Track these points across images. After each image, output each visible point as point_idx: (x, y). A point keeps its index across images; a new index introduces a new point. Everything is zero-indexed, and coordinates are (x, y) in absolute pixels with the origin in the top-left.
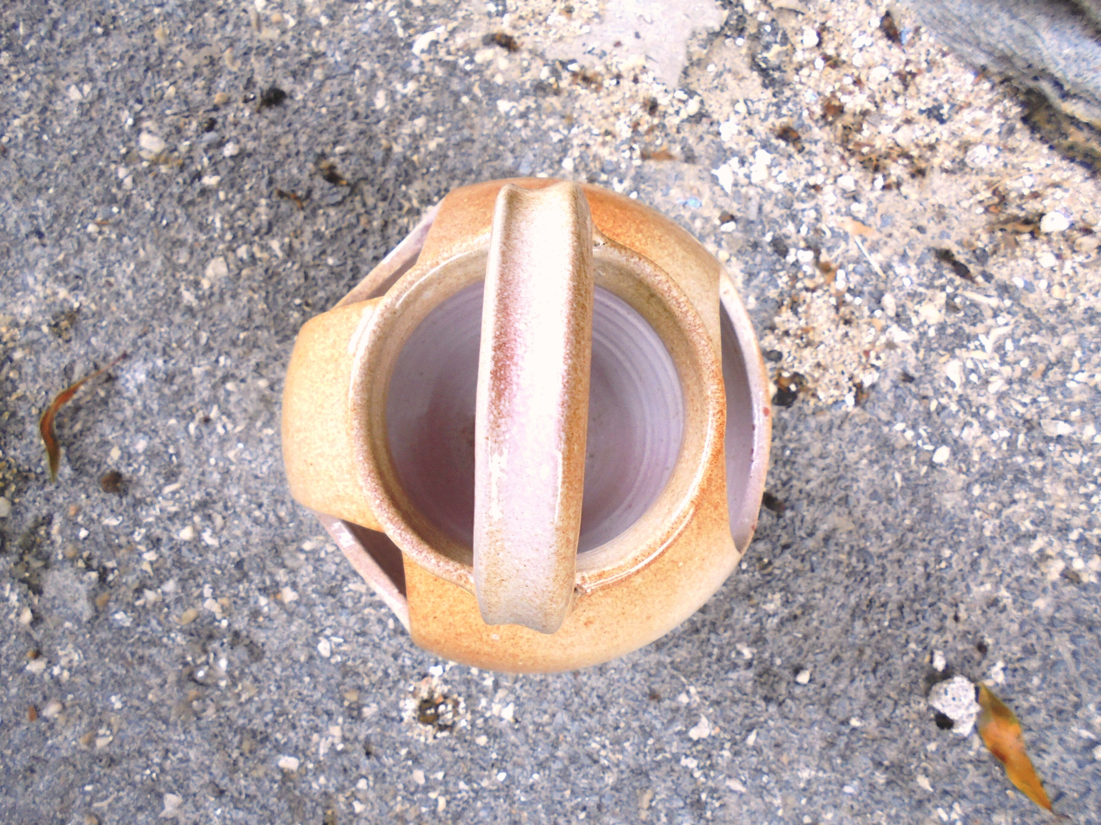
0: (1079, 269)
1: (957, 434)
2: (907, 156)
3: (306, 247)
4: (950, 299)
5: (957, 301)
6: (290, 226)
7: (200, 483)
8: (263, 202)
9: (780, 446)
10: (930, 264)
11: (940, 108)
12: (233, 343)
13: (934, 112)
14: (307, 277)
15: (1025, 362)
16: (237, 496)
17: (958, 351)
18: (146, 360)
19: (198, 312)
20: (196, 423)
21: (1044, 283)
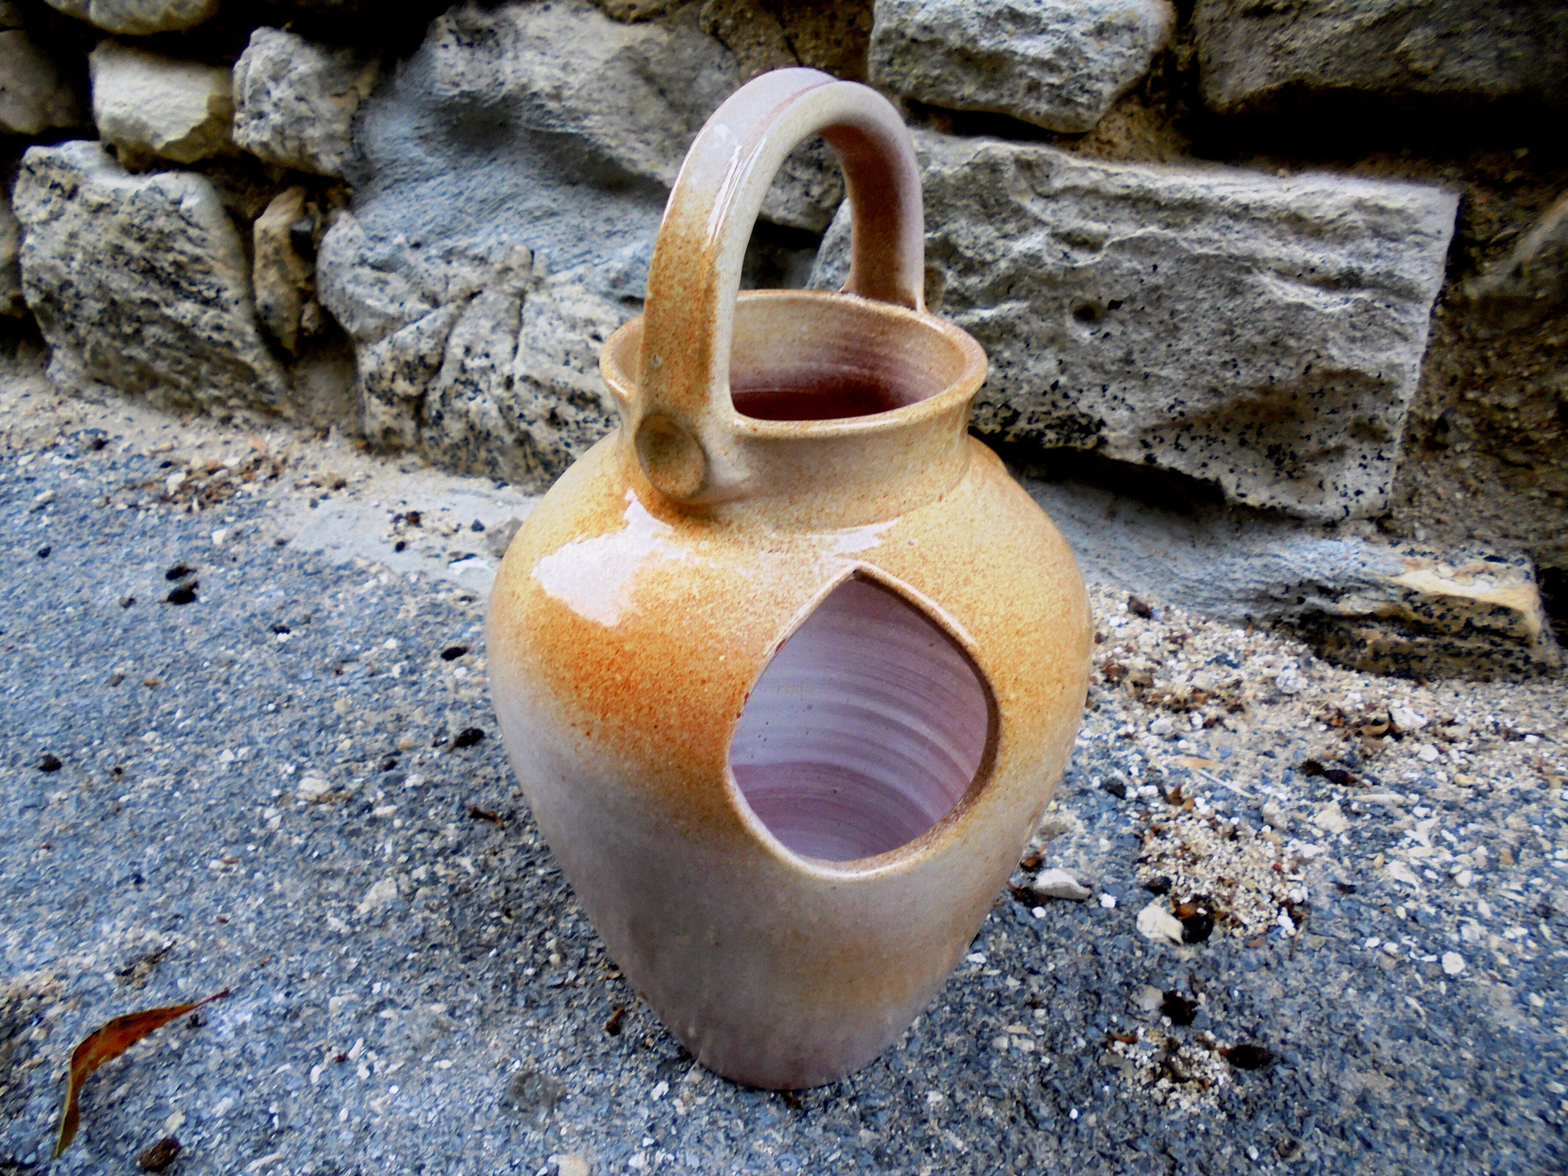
0: (1471, 757)
1: (1455, 937)
2: (1214, 696)
3: (508, 862)
4: (1345, 806)
5: (1355, 807)
6: (486, 846)
7: (315, 1149)
8: (452, 826)
9: (1221, 987)
10: (1299, 780)
11: (1225, 656)
12: (397, 966)
13: (1220, 660)
14: (508, 891)
15: (1482, 850)
16: (379, 1159)
17: (1390, 851)
18: (258, 995)
19: (348, 937)
20: (324, 1066)
21: (1441, 776)
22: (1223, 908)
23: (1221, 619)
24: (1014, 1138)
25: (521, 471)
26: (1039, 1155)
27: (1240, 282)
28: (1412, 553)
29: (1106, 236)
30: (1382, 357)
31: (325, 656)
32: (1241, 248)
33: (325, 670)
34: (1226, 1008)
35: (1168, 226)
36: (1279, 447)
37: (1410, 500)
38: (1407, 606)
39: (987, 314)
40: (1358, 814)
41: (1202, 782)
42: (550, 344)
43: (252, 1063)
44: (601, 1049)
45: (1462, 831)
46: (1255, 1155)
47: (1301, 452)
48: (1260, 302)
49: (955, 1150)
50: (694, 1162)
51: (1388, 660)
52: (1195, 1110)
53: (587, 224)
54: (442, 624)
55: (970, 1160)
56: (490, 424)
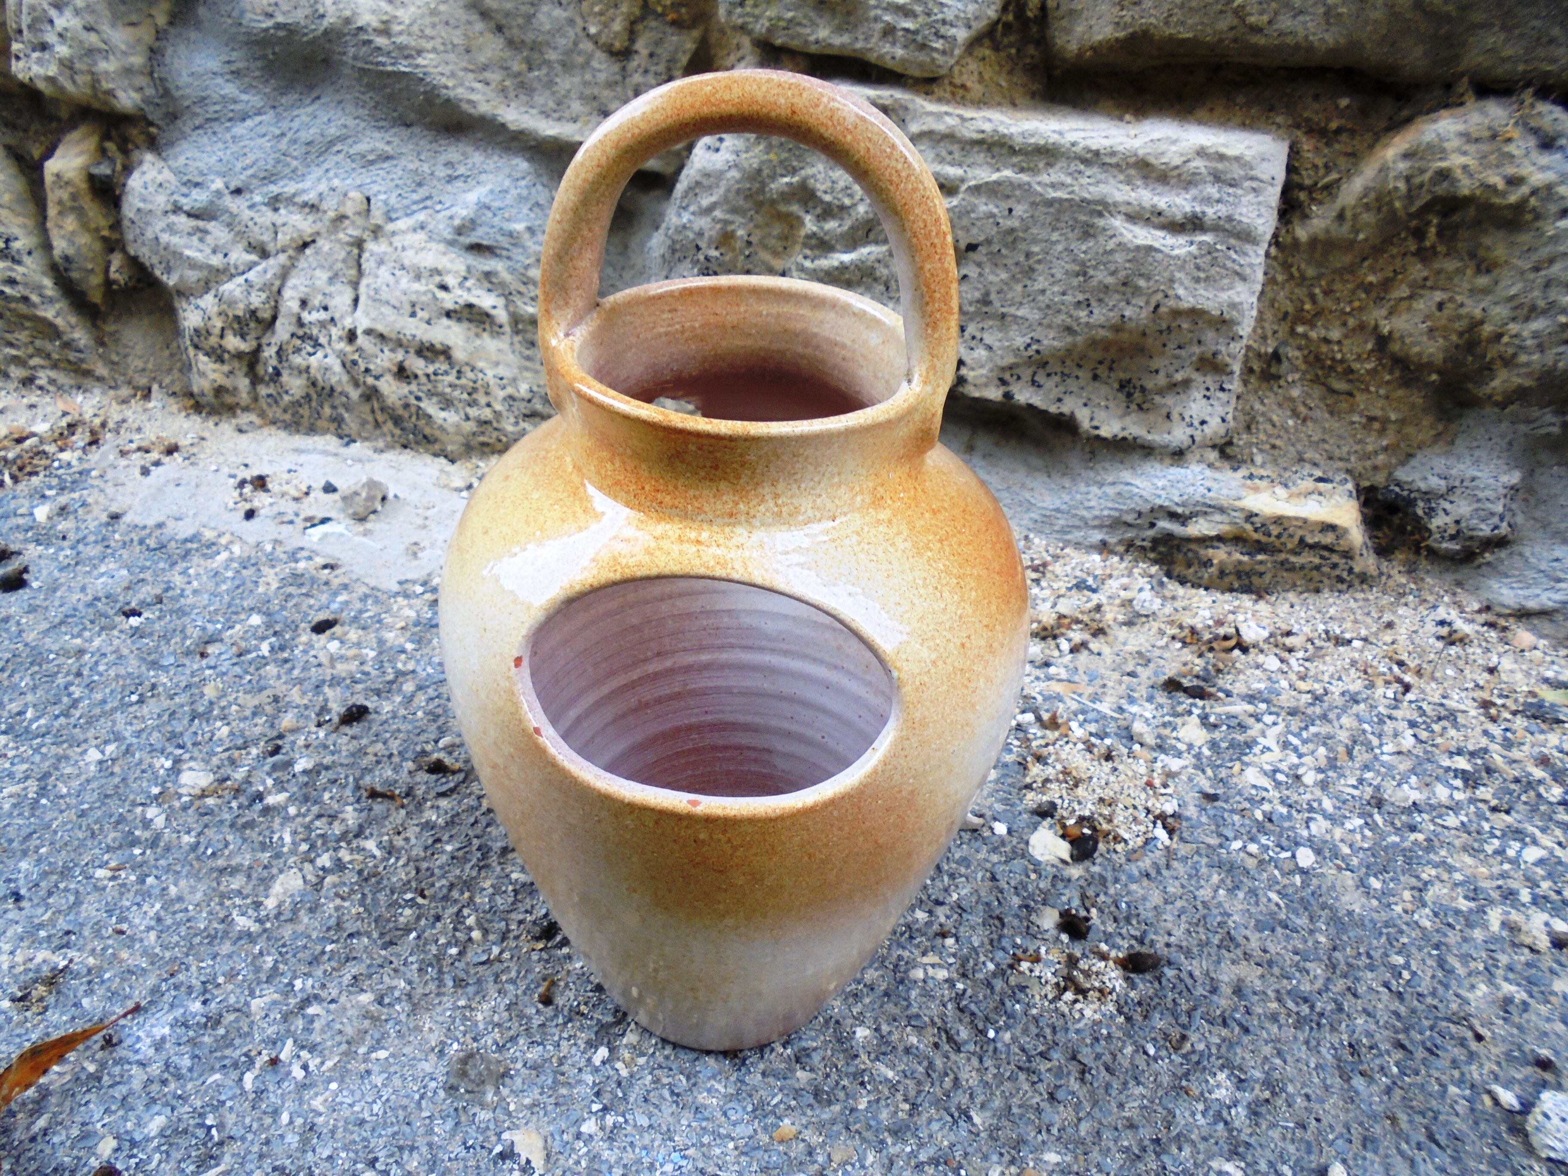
0: (1307, 664)
1: (1305, 833)
2: (1078, 621)
3: (413, 841)
4: (1204, 719)
5: (1212, 719)
6: (388, 826)
7: (261, 1156)
8: (349, 808)
9: (1109, 901)
10: (1161, 698)
11: (1084, 581)
12: (315, 961)
13: (1081, 586)
14: (418, 871)
15: (1322, 751)
16: (330, 1157)
17: (1245, 759)
18: (172, 1006)
19: (259, 935)
20: (256, 1072)
21: (1284, 684)
22: (1105, 826)
23: (1078, 545)
24: (939, 1063)
25: (370, 427)
26: (963, 1076)
27: (1092, 226)
28: (1251, 477)
29: (963, 180)
30: (1224, 296)
31: (185, 638)
32: (1094, 192)
33: (188, 653)
34: (1116, 920)
35: (1022, 170)
36: (1129, 381)
37: (1248, 428)
38: (1249, 527)
39: (846, 258)
40: (1215, 726)
41: (1074, 706)
42: (394, 296)
43: (179, 1077)
44: (536, 1021)
45: (1305, 734)
46: (1152, 1051)
47: (1149, 385)
48: (1111, 245)
49: (887, 1080)
50: (644, 1121)
51: (1232, 577)
52: (1097, 1017)
53: (426, 168)
54: (307, 595)
55: (901, 1087)
56: (334, 380)
